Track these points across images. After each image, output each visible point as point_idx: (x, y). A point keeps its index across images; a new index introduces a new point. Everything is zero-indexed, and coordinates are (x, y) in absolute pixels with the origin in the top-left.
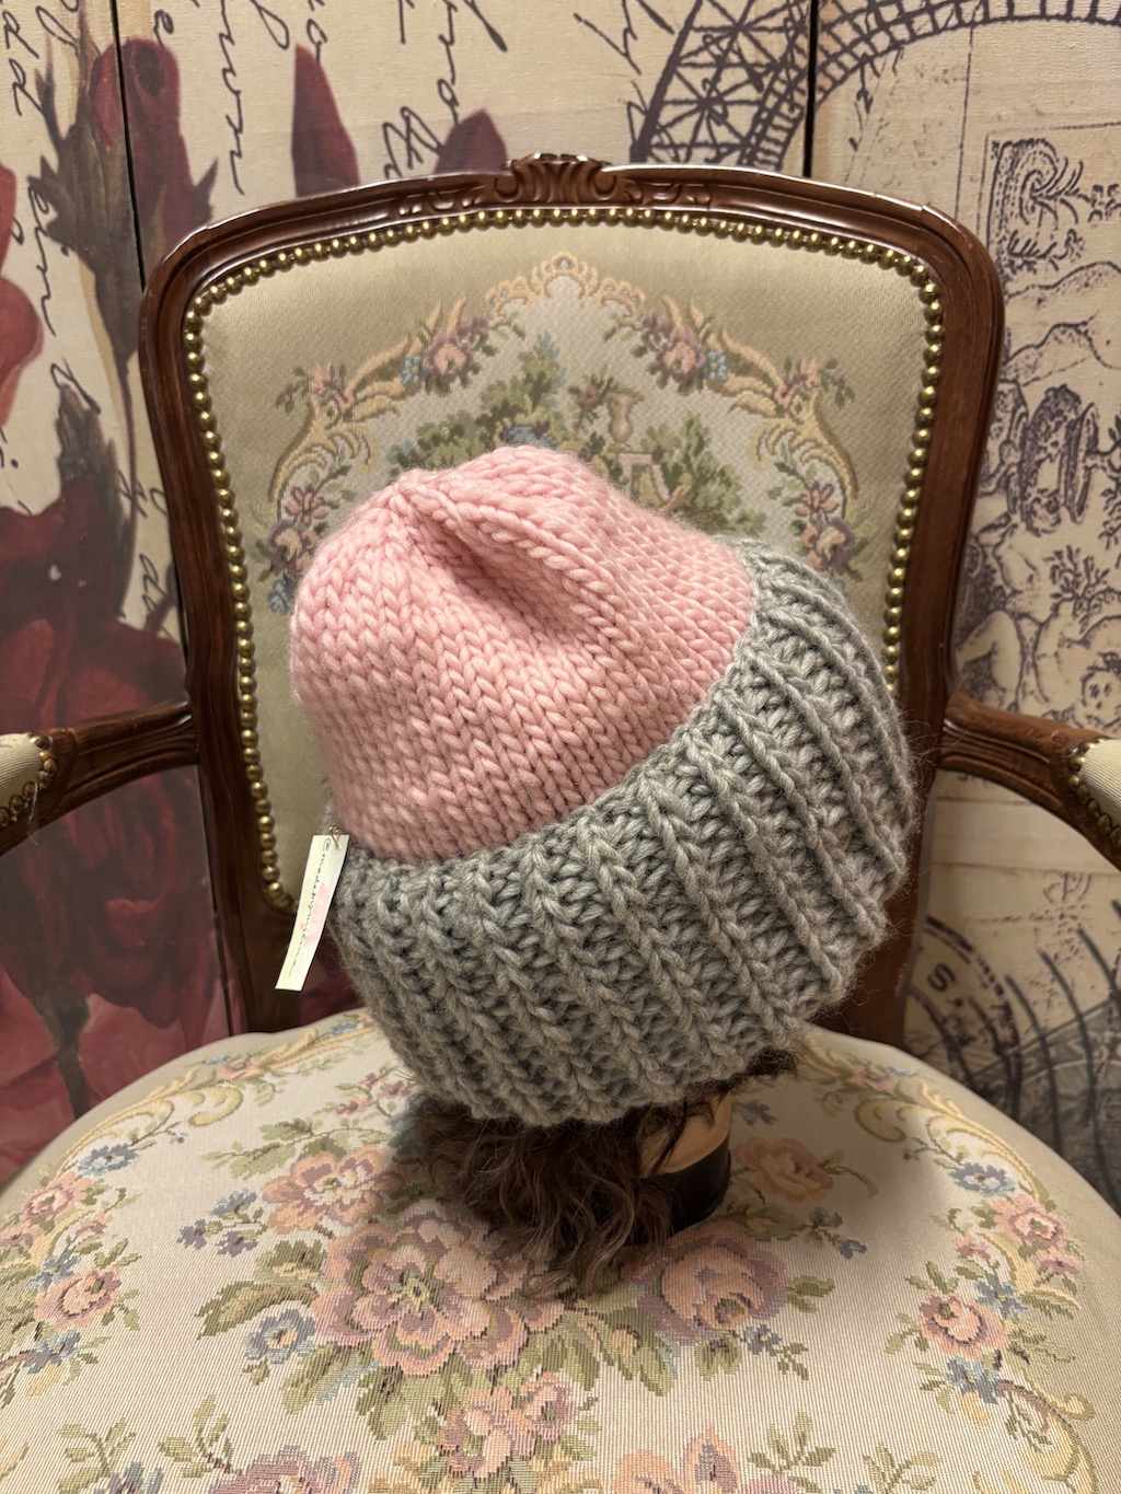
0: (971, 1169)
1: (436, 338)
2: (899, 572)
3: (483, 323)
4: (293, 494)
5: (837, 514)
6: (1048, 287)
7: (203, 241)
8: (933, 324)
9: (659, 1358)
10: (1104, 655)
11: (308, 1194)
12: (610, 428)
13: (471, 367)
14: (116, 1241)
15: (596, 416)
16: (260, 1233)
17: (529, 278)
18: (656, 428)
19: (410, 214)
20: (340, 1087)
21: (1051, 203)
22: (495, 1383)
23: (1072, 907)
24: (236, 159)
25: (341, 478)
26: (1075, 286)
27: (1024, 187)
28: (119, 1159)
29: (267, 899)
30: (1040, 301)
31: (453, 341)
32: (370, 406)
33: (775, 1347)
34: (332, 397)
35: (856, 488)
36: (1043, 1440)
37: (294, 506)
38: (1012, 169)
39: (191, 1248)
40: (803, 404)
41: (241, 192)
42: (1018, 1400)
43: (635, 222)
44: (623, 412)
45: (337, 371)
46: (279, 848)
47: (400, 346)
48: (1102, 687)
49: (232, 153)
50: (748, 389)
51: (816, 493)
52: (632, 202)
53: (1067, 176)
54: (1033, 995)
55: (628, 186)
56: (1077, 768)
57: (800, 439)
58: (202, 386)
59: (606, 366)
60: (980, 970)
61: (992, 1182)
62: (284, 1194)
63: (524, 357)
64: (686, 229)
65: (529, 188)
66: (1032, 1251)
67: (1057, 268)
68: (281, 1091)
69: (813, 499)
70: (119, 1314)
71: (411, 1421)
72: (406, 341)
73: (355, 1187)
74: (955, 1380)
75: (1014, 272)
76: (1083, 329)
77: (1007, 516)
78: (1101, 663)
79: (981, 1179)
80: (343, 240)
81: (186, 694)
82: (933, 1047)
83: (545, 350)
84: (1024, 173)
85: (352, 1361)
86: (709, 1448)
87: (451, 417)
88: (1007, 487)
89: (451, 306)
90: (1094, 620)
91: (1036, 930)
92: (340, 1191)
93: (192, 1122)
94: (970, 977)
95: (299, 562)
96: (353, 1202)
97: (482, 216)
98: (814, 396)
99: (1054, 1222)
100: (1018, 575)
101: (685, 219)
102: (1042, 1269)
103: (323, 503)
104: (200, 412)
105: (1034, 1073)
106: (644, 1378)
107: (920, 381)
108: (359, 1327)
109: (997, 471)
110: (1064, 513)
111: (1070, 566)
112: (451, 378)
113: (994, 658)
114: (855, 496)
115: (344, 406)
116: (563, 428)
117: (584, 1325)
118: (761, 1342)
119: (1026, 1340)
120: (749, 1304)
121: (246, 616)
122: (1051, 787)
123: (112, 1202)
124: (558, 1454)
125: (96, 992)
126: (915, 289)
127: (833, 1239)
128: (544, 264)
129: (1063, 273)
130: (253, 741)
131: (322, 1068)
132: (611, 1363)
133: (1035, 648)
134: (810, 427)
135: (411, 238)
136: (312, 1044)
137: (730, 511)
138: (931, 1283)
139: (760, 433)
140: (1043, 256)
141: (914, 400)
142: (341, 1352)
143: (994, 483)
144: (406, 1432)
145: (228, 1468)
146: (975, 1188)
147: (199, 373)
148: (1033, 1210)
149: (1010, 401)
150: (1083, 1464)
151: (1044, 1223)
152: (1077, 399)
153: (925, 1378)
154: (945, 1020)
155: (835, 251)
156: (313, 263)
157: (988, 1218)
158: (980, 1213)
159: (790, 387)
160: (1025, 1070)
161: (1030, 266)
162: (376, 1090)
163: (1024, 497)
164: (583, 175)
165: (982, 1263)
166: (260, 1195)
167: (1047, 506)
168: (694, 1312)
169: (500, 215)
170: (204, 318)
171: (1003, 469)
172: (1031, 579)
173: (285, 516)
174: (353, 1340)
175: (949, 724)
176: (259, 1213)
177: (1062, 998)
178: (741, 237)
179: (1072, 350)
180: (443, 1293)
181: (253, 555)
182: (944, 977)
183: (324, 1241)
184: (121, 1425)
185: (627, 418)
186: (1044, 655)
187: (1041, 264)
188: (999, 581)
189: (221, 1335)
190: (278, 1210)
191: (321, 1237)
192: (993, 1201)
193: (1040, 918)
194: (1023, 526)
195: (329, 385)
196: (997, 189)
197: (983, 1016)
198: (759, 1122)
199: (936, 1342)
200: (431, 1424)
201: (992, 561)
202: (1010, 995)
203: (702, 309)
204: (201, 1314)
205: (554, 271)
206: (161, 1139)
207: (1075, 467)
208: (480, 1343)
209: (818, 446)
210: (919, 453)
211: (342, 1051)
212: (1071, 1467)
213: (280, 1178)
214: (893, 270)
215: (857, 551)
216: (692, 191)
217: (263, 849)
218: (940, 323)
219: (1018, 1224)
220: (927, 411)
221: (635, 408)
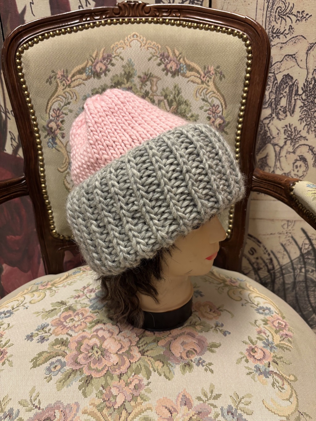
0: (261, 308)
1: (96, 61)
2: (239, 132)
3: (111, 56)
4: (53, 111)
5: (220, 114)
6: (283, 43)
7: (20, 30)
8: (249, 54)
9: (169, 369)
10: (299, 156)
11: (65, 323)
12: (151, 89)
13: (107, 70)
14: (6, 340)
15: (146, 85)
16: (50, 336)
17: (124, 41)
18: (165, 88)
19: (86, 21)
20: (75, 290)
21: (284, 17)
22: (120, 379)
23: (290, 230)
24: (32, 4)
25: (68, 105)
26: (291, 43)
27: (276, 12)
28: (8, 314)
29: (52, 235)
30: (281, 48)
31: (101, 62)
32: (76, 83)
33: (203, 364)
34: (64, 80)
35: (226, 106)
36: (283, 388)
37: (54, 115)
38: (272, 6)
39: (29, 341)
40: (210, 80)
41: (34, 16)
42: (276, 377)
43: (157, 22)
44: (155, 83)
45: (65, 71)
46: (55, 220)
47: (85, 63)
48: (299, 166)
49: (31, 3)
50: (193, 76)
51: (214, 108)
52: (156, 16)
53: (289, 8)
54: (279, 255)
55: (155, 11)
56: (292, 190)
57: (209, 91)
58: (23, 76)
59: (149, 69)
60: (263, 249)
61: (267, 311)
62: (57, 324)
63: (123, 67)
64: (173, 24)
65: (124, 12)
66: (279, 331)
67: (286, 37)
68: (57, 292)
69: (213, 109)
70: (7, 362)
71: (95, 392)
72: (86, 61)
73: (79, 321)
74: (257, 371)
75: (273, 39)
76: (294, 56)
77: (271, 115)
78: (298, 158)
79: (264, 311)
80: (65, 29)
81: (24, 174)
82: (250, 271)
83: (130, 64)
84: (276, 7)
85: (77, 374)
86: (184, 396)
87: (101, 86)
88: (271, 106)
89: (100, 50)
90: (297, 146)
91: (279, 237)
92: (74, 322)
93: (30, 302)
94: (260, 251)
95: (56, 132)
96: (78, 325)
97: (109, 21)
98: (213, 77)
99: (285, 322)
100: (274, 132)
101: (173, 21)
102: (281, 337)
103: (63, 113)
104: (23, 85)
105: (278, 277)
106: (165, 375)
107: (245, 72)
108: (79, 363)
109: (268, 101)
110: (288, 113)
111: (290, 129)
112: (101, 74)
113: (267, 157)
114: (226, 108)
115: (68, 83)
116: (136, 89)
117: (146, 360)
118: (199, 363)
119: (277, 358)
120: (196, 351)
121: (41, 149)
122: (285, 196)
123: (6, 328)
124: (139, 400)
125: (5, 263)
126: (244, 43)
127: (221, 331)
128: (129, 36)
129: (288, 39)
130: (45, 188)
131: (69, 285)
132: (155, 371)
133: (279, 154)
134: (212, 87)
135: (87, 28)
136: (67, 277)
137: (188, 114)
138: (249, 342)
139: (197, 89)
140: (282, 34)
141: (243, 78)
142: (74, 371)
143: (267, 104)
144: (93, 395)
145: (39, 408)
146: (262, 313)
147: (21, 72)
148: (279, 319)
149: (272, 79)
150: (294, 395)
151: (282, 323)
152: (292, 78)
153: (248, 371)
154: (254, 263)
155: (219, 31)
156: (56, 36)
157: (266, 322)
158: (263, 321)
159: (205, 75)
160: (276, 277)
161: (278, 36)
162: (85, 291)
163: (276, 109)
164: (140, 7)
165: (264, 335)
166: (50, 324)
167: (283, 111)
168: (180, 355)
169: (115, 20)
170: (22, 55)
171: (270, 100)
172: (278, 134)
173: (51, 118)
174: (78, 367)
175: (254, 177)
176: (50, 330)
177: (287, 256)
178: (190, 27)
179: (290, 63)
180: (105, 352)
181: (42, 130)
182: (253, 251)
183: (69, 337)
184: (7, 397)
185: (156, 85)
186: (282, 157)
187: (281, 36)
188: (269, 135)
189: (37, 368)
190: (55, 329)
191: (68, 336)
192: (267, 317)
193: (280, 234)
194: (276, 118)
195: (63, 76)
196: (268, 13)
197: (264, 262)
198: (199, 297)
199: (251, 360)
200: (101, 392)
201: (267, 128)
202: (272, 256)
203: (178, 51)
204: (32, 361)
205: (132, 39)
206: (21, 308)
207: (291, 99)
208: (116, 367)
209: (214, 93)
210: (245, 95)
211: (76, 279)
212: (291, 396)
213: (56, 319)
214: (237, 37)
215: (227, 125)
216: (175, 12)
217: (50, 220)
218: (251, 53)
219: (274, 324)
220: (247, 82)
221: (159, 82)
